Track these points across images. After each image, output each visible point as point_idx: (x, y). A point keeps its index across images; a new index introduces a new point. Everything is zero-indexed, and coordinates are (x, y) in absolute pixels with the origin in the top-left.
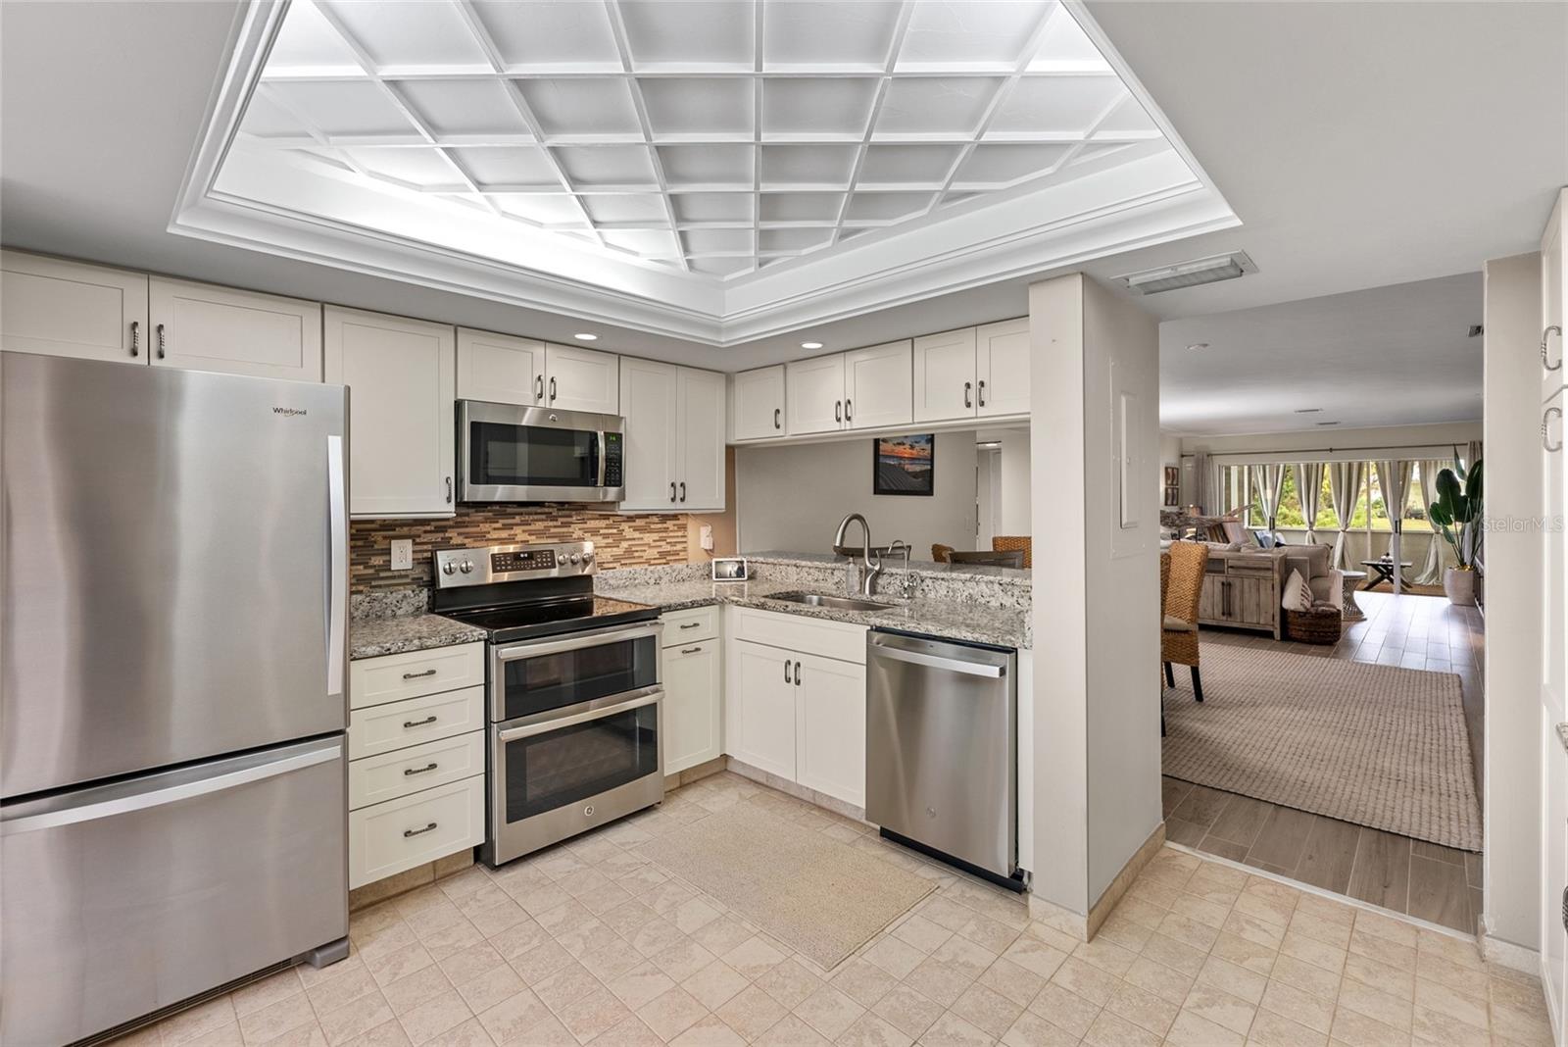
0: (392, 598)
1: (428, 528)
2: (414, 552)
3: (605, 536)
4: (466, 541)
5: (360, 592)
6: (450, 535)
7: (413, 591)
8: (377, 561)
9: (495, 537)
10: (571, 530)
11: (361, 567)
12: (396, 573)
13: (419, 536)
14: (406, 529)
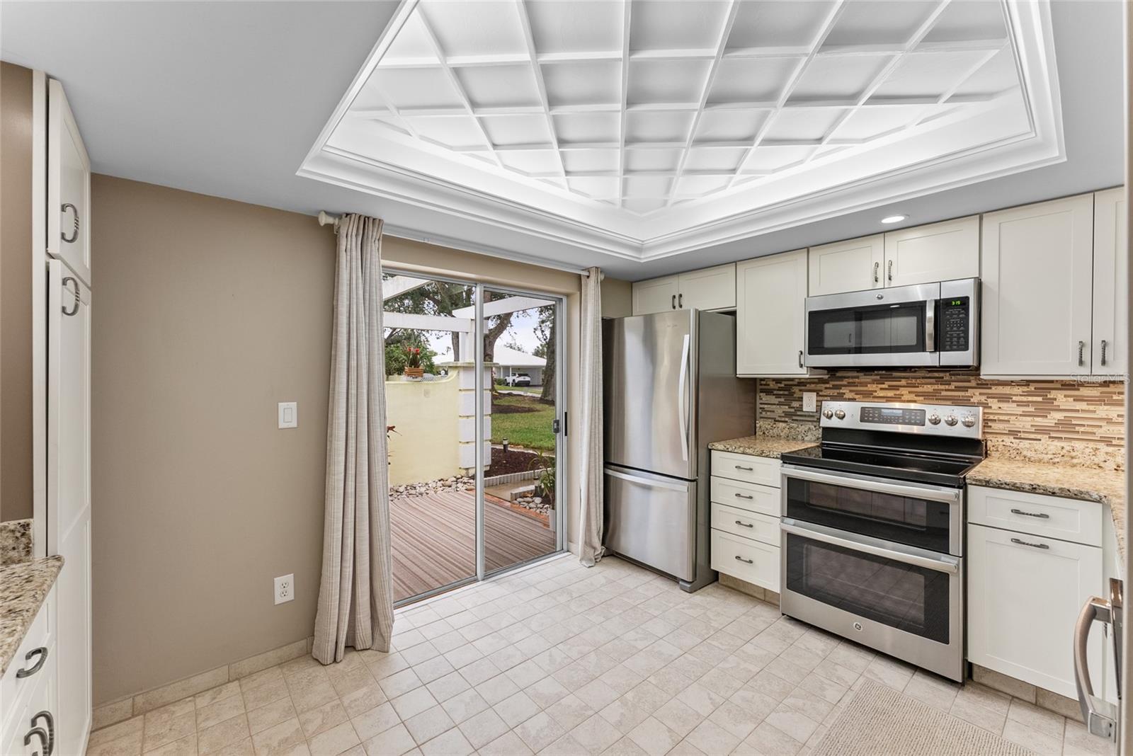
0: (803, 428)
1: (828, 386)
2: (817, 401)
3: (1020, 404)
4: (857, 397)
5: (786, 422)
6: (844, 391)
7: (815, 427)
8: (795, 404)
9: (881, 395)
10: (968, 394)
11: (787, 407)
12: (806, 414)
13: (821, 391)
14: (813, 385)
